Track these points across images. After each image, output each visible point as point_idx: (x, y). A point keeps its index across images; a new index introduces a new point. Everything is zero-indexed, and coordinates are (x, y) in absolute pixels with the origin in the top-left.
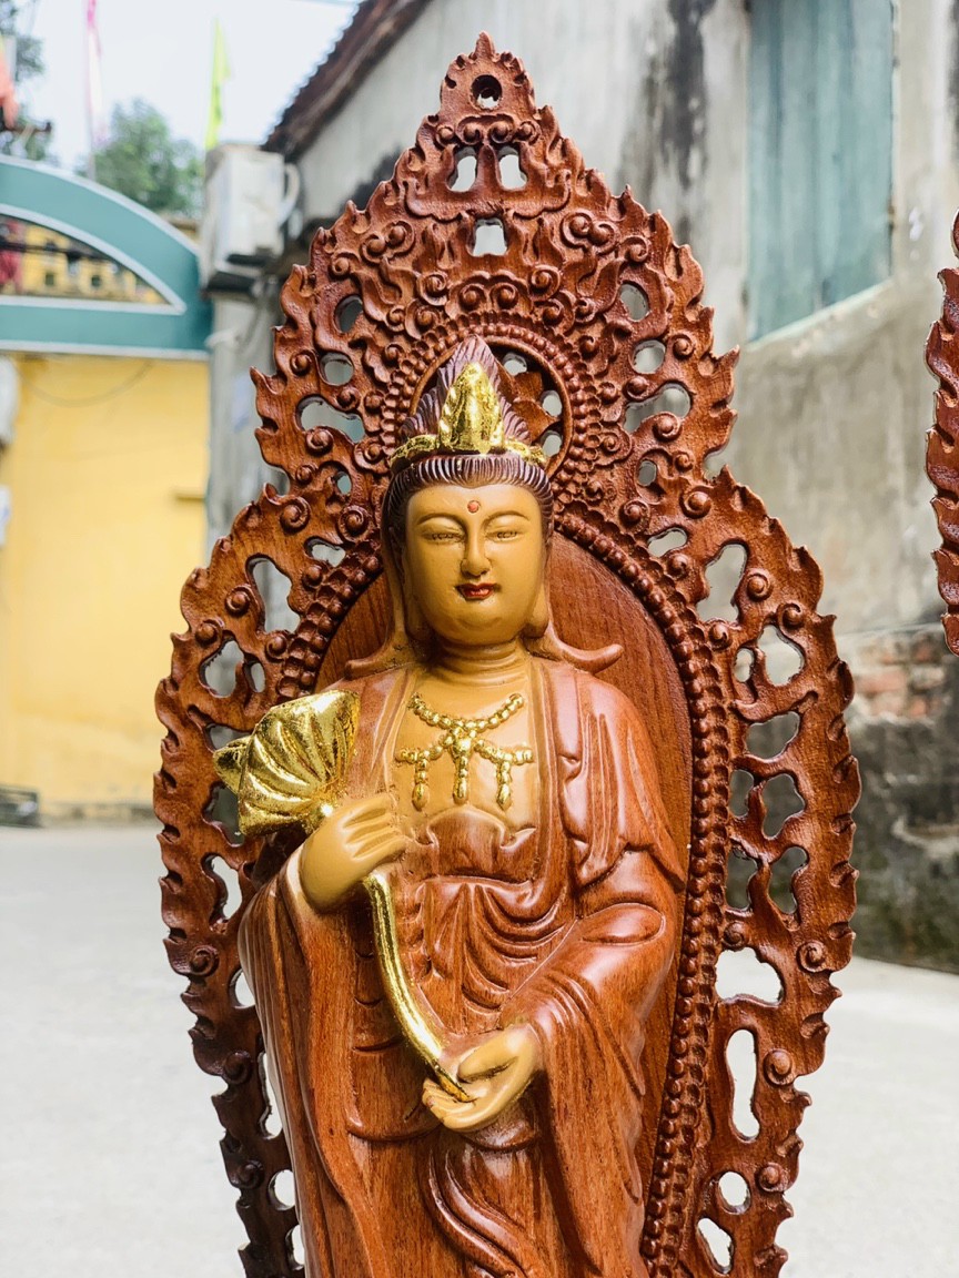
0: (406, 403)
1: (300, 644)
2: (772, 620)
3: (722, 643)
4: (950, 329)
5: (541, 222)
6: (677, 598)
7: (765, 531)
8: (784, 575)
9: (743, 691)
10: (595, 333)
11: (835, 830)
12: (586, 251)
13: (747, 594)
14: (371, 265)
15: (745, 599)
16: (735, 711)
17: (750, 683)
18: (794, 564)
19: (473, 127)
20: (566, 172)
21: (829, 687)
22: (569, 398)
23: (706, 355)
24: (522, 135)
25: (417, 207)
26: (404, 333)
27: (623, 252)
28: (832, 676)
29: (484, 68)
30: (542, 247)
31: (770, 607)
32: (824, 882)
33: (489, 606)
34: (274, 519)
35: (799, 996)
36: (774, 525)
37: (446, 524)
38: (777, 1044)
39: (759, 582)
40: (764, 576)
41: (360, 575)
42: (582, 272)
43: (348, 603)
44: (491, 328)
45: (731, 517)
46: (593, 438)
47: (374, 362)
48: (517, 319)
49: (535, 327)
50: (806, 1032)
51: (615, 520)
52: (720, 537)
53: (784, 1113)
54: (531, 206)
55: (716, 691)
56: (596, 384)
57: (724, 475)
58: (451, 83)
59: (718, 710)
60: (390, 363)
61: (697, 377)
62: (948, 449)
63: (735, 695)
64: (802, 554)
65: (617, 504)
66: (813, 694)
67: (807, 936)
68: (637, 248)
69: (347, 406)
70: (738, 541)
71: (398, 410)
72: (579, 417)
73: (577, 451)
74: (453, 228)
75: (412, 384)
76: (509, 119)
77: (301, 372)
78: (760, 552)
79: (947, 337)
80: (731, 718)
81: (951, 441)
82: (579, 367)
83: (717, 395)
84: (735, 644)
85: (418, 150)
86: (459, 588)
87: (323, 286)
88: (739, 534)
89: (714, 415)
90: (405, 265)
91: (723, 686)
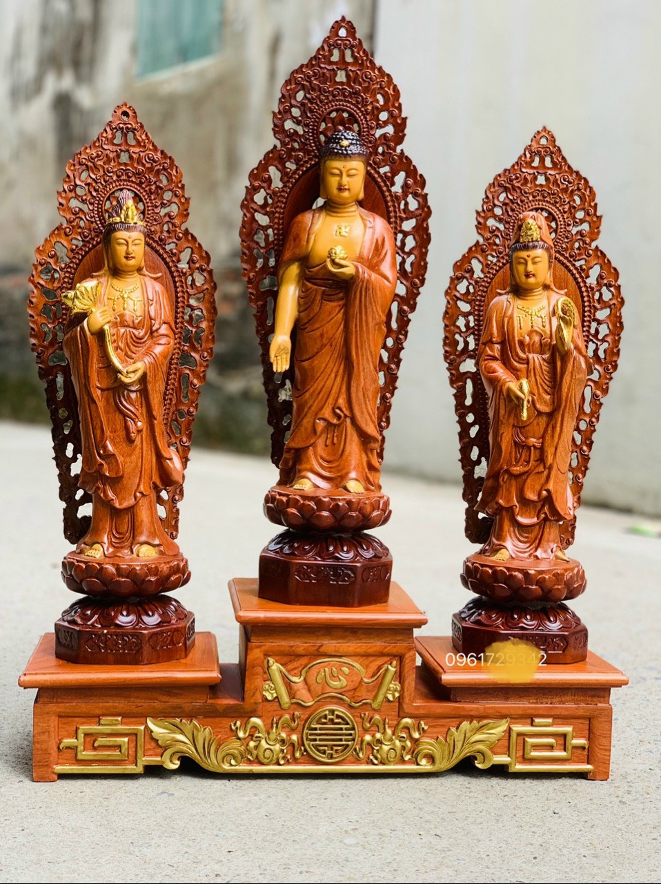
0: (101, 203)
1: (70, 267)
2: (198, 268)
3: (185, 274)
4: (246, 201)
5: (139, 155)
6: (173, 261)
7: (197, 245)
8: (201, 257)
9: (189, 287)
10: (153, 187)
11: (211, 324)
12: (152, 164)
13: (191, 261)
14: (91, 162)
15: (191, 263)
16: (187, 292)
17: (191, 285)
18: (204, 254)
19: (121, 125)
20: (147, 141)
21: (212, 287)
22: (146, 205)
23: (183, 196)
24: (135, 129)
25: (105, 147)
26: (101, 182)
27: (162, 165)
28: (212, 284)
29: (124, 109)
30: (139, 161)
31: (197, 265)
32: (208, 337)
33: (132, 262)
34: (62, 232)
35: (200, 366)
36: (199, 244)
37: (122, 241)
38: (194, 378)
39: (195, 258)
40: (196, 257)
41: (87, 249)
42: (150, 170)
43: (83, 257)
44: (125, 183)
45: (188, 241)
46: (153, 217)
47: (92, 190)
48: (132, 182)
49: (137, 184)
50: (202, 375)
51: (157, 239)
52: (185, 246)
53: (195, 395)
54: (137, 150)
55: (182, 287)
56: (154, 202)
57: (187, 229)
58: (115, 112)
59: (183, 292)
60: (96, 190)
61: (181, 202)
62: (244, 230)
63: (187, 288)
64: (206, 253)
65: (159, 234)
66: (207, 289)
67: (203, 351)
68: (166, 165)
69: (83, 201)
70: (190, 247)
71: (98, 204)
72: (149, 210)
73: (148, 220)
74: (115, 154)
75: (103, 197)
76: (131, 124)
77: (70, 191)
78: (195, 250)
79: (246, 203)
80: (186, 294)
81: (245, 228)
82: (149, 196)
83: (186, 208)
84: (188, 274)
85: (105, 130)
86: (125, 257)
87: (77, 167)
88: (190, 245)
89: (185, 213)
90: (100, 163)
91: (184, 285)
